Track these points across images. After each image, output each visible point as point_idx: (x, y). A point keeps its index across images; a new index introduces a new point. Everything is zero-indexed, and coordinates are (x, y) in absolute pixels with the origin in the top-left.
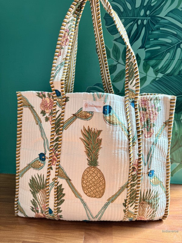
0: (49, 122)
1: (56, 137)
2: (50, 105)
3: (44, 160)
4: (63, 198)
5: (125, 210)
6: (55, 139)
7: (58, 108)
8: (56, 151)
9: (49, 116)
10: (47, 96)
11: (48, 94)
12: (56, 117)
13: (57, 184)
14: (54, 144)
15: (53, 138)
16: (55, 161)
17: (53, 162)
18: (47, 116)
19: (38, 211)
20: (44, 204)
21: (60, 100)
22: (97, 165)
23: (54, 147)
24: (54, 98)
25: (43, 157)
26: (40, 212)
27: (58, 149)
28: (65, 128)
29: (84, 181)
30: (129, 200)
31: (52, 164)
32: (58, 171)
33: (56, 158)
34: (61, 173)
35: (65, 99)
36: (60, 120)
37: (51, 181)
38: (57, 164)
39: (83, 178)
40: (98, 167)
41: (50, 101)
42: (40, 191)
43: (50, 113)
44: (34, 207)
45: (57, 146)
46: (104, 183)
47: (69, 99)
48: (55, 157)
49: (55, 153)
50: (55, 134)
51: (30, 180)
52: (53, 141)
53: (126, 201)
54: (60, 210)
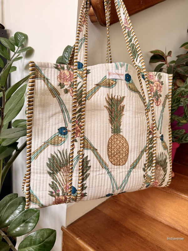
0: (69, 94)
1: (79, 108)
2: (69, 77)
3: (65, 134)
4: (88, 172)
5: (145, 175)
6: (77, 110)
7: (79, 80)
8: (80, 122)
9: (69, 88)
10: (66, 68)
11: (67, 67)
12: (78, 89)
13: (83, 157)
14: (77, 116)
15: (76, 109)
16: (79, 133)
17: (77, 134)
18: (66, 88)
19: (58, 195)
20: (66, 184)
21: (81, 72)
22: (120, 132)
23: (77, 119)
24: (74, 71)
25: (64, 131)
26: (61, 194)
27: (82, 120)
28: (89, 99)
29: (110, 150)
30: (148, 164)
31: (75, 136)
32: (83, 142)
33: (80, 130)
34: (86, 144)
35: (86, 71)
36: (82, 91)
37: (75, 154)
38: (81, 136)
39: (108, 146)
40: (121, 134)
41: (70, 74)
42: (62, 170)
43: (70, 85)
44: (53, 191)
45: (81, 117)
46: (127, 148)
47: (90, 71)
48: (79, 128)
49: (78, 125)
50: (77, 105)
51: (49, 159)
52: (75, 112)
53: (145, 165)
54: (85, 186)
